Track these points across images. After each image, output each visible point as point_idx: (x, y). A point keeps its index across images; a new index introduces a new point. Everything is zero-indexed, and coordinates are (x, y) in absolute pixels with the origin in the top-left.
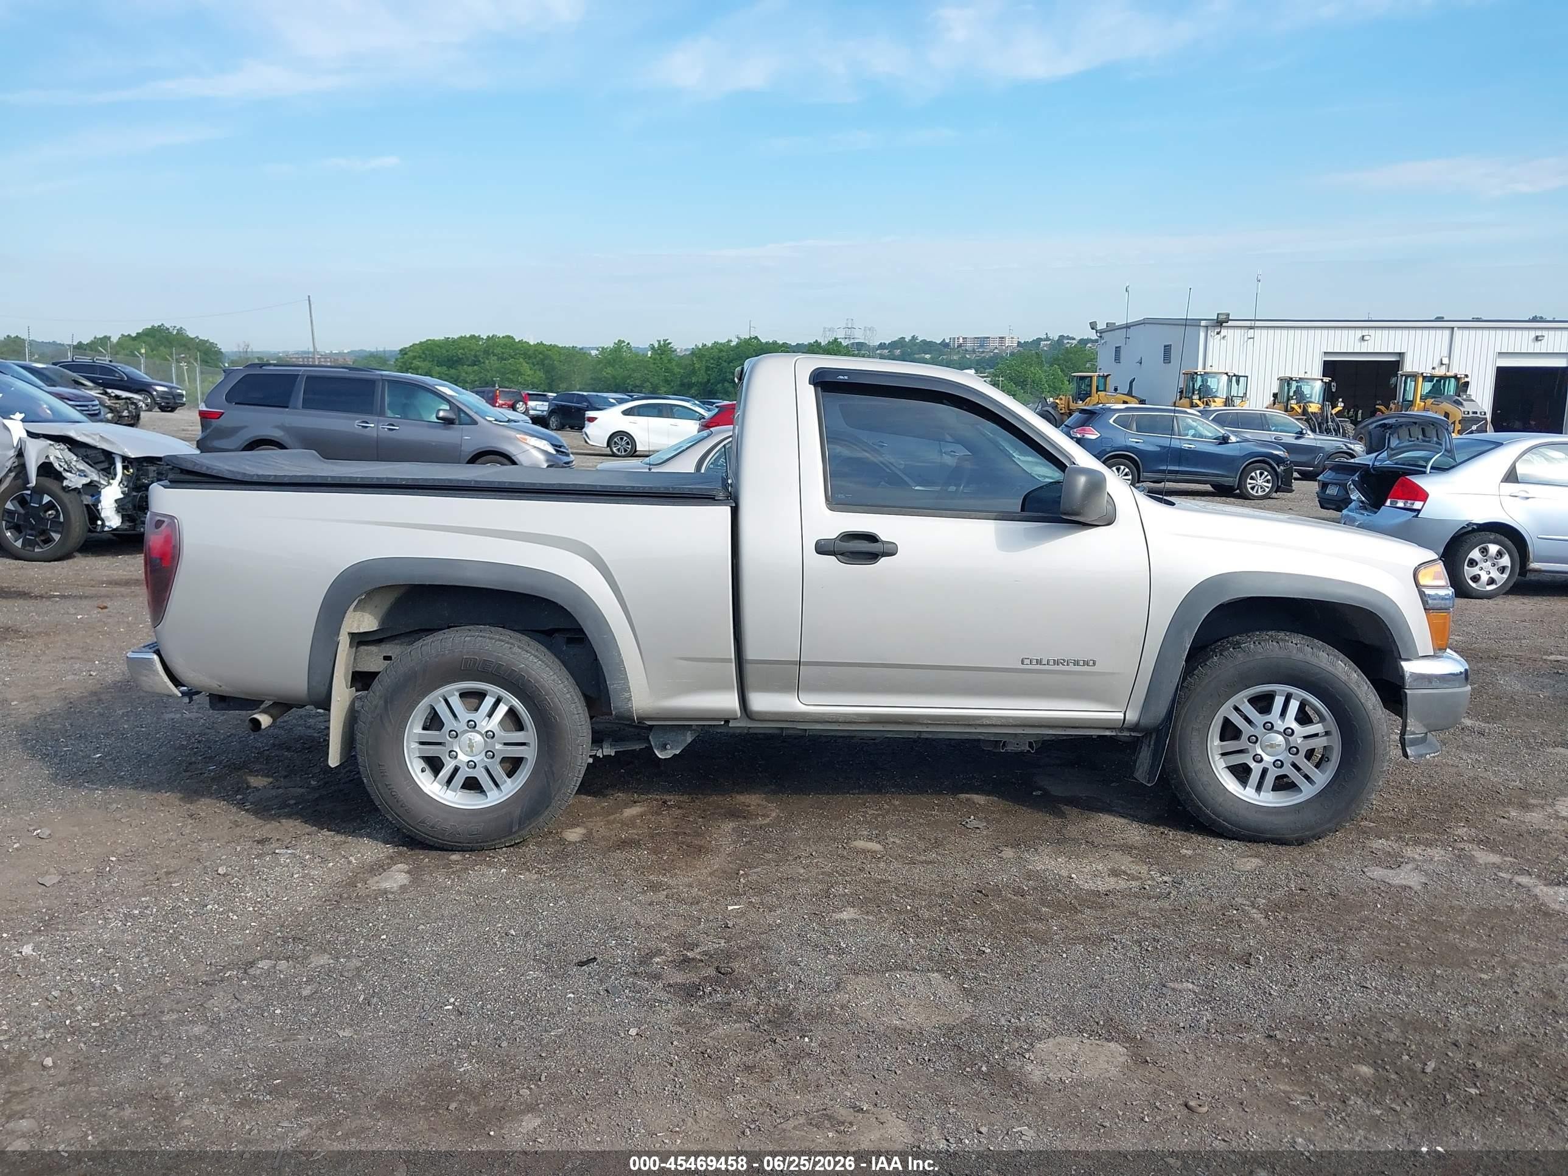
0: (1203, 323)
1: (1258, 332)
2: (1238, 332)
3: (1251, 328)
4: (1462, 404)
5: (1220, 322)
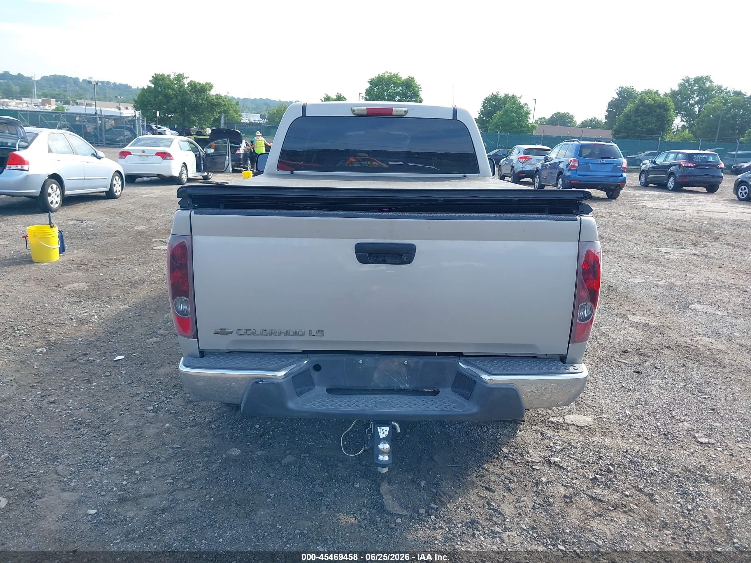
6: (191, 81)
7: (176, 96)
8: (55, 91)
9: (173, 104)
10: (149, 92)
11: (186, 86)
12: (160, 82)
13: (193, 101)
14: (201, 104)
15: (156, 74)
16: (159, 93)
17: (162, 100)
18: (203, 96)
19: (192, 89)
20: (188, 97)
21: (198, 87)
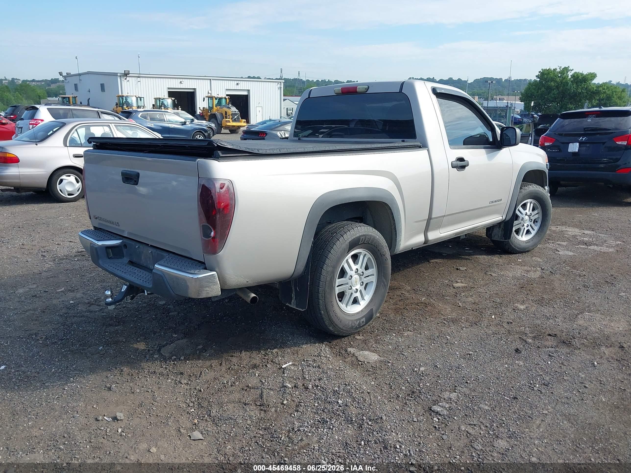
0: (119, 74)
1: (141, 79)
2: (133, 78)
3: (138, 77)
4: (230, 108)
5: (126, 74)
6: (576, 73)
7: (557, 87)
8: (482, 90)
9: (554, 94)
10: (534, 85)
11: (570, 77)
12: (545, 76)
13: (572, 91)
14: (580, 93)
15: (542, 70)
16: (543, 85)
17: (543, 91)
18: (583, 86)
19: (574, 80)
20: (568, 87)
21: (580, 77)
